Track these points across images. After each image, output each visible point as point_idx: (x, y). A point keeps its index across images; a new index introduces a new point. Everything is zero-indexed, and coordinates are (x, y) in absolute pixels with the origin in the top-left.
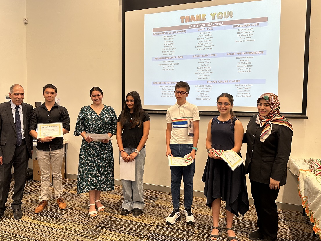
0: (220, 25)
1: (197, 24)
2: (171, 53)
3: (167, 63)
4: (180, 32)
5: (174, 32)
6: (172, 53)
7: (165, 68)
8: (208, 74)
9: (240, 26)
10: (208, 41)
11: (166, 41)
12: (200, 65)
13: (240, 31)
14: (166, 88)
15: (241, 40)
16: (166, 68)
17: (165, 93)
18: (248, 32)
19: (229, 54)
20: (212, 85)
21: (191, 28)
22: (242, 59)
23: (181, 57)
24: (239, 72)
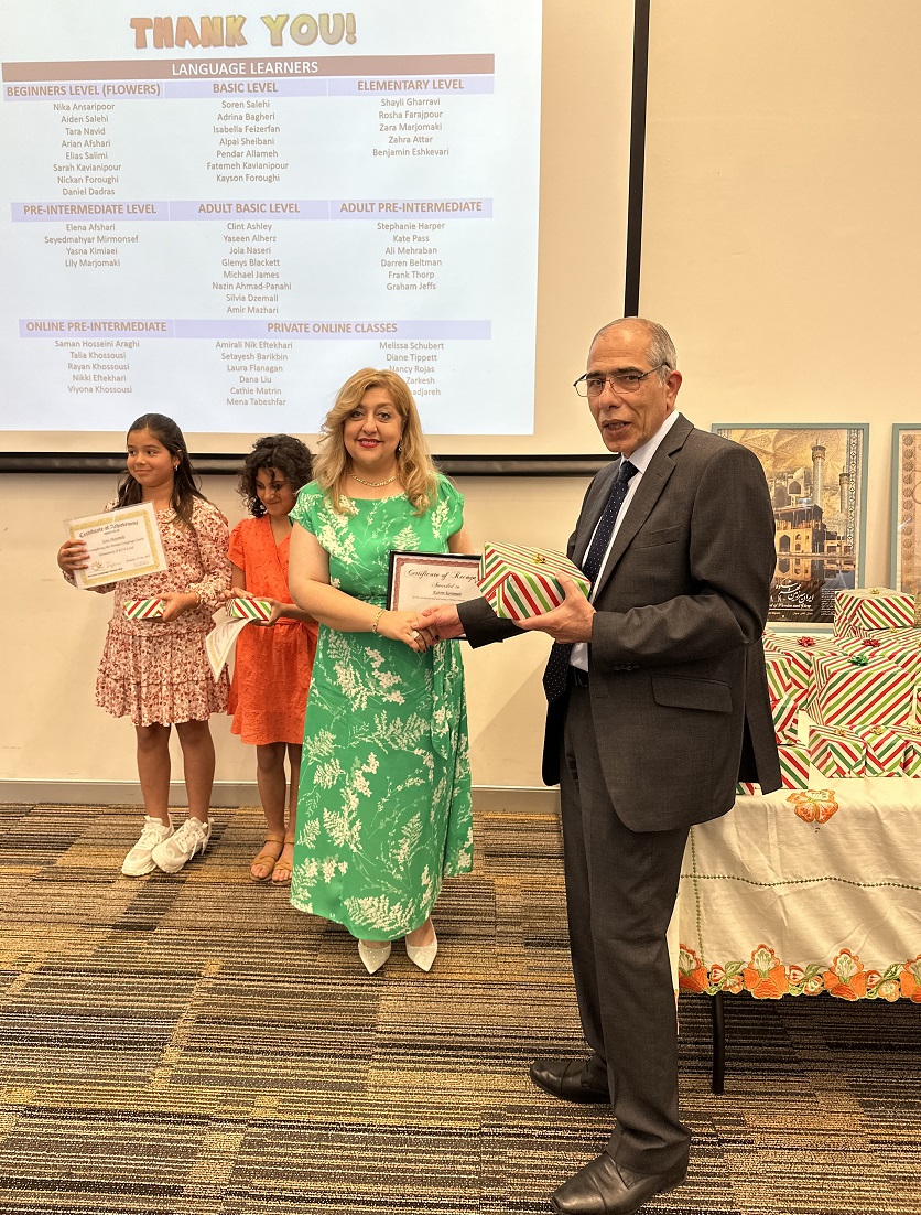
0: (307, 74)
1: (208, 61)
2: (97, 186)
3: (84, 235)
4: (131, 90)
5: (107, 90)
6: (106, 186)
7: (77, 258)
8: (268, 292)
9: (386, 86)
10: (259, 141)
11: (74, 126)
12: (233, 251)
13: (388, 109)
14: (86, 350)
15: (394, 147)
16: (83, 257)
17: (83, 372)
18: (419, 116)
19: (349, 208)
20: (287, 342)
21: (183, 76)
22: (400, 233)
23: (146, 209)
24: (389, 286)
